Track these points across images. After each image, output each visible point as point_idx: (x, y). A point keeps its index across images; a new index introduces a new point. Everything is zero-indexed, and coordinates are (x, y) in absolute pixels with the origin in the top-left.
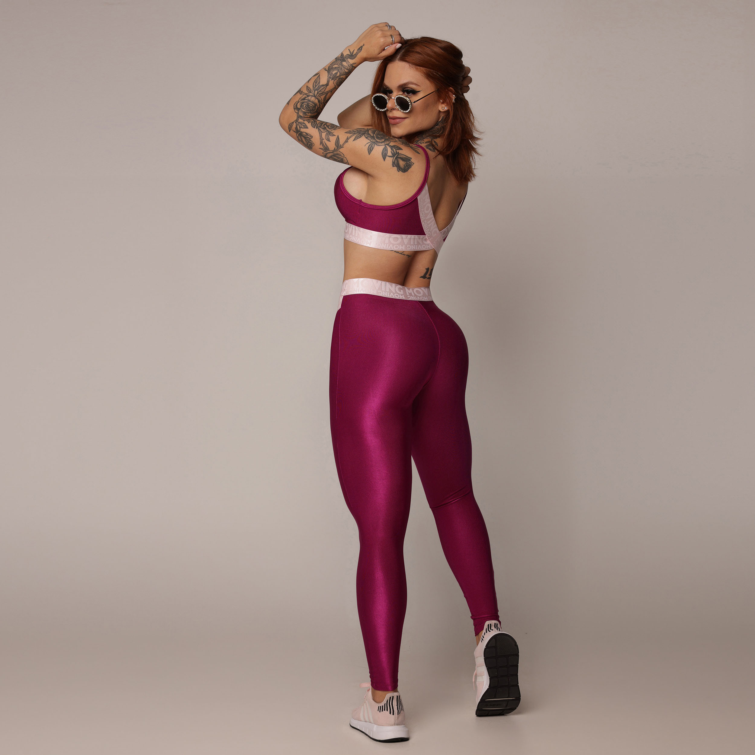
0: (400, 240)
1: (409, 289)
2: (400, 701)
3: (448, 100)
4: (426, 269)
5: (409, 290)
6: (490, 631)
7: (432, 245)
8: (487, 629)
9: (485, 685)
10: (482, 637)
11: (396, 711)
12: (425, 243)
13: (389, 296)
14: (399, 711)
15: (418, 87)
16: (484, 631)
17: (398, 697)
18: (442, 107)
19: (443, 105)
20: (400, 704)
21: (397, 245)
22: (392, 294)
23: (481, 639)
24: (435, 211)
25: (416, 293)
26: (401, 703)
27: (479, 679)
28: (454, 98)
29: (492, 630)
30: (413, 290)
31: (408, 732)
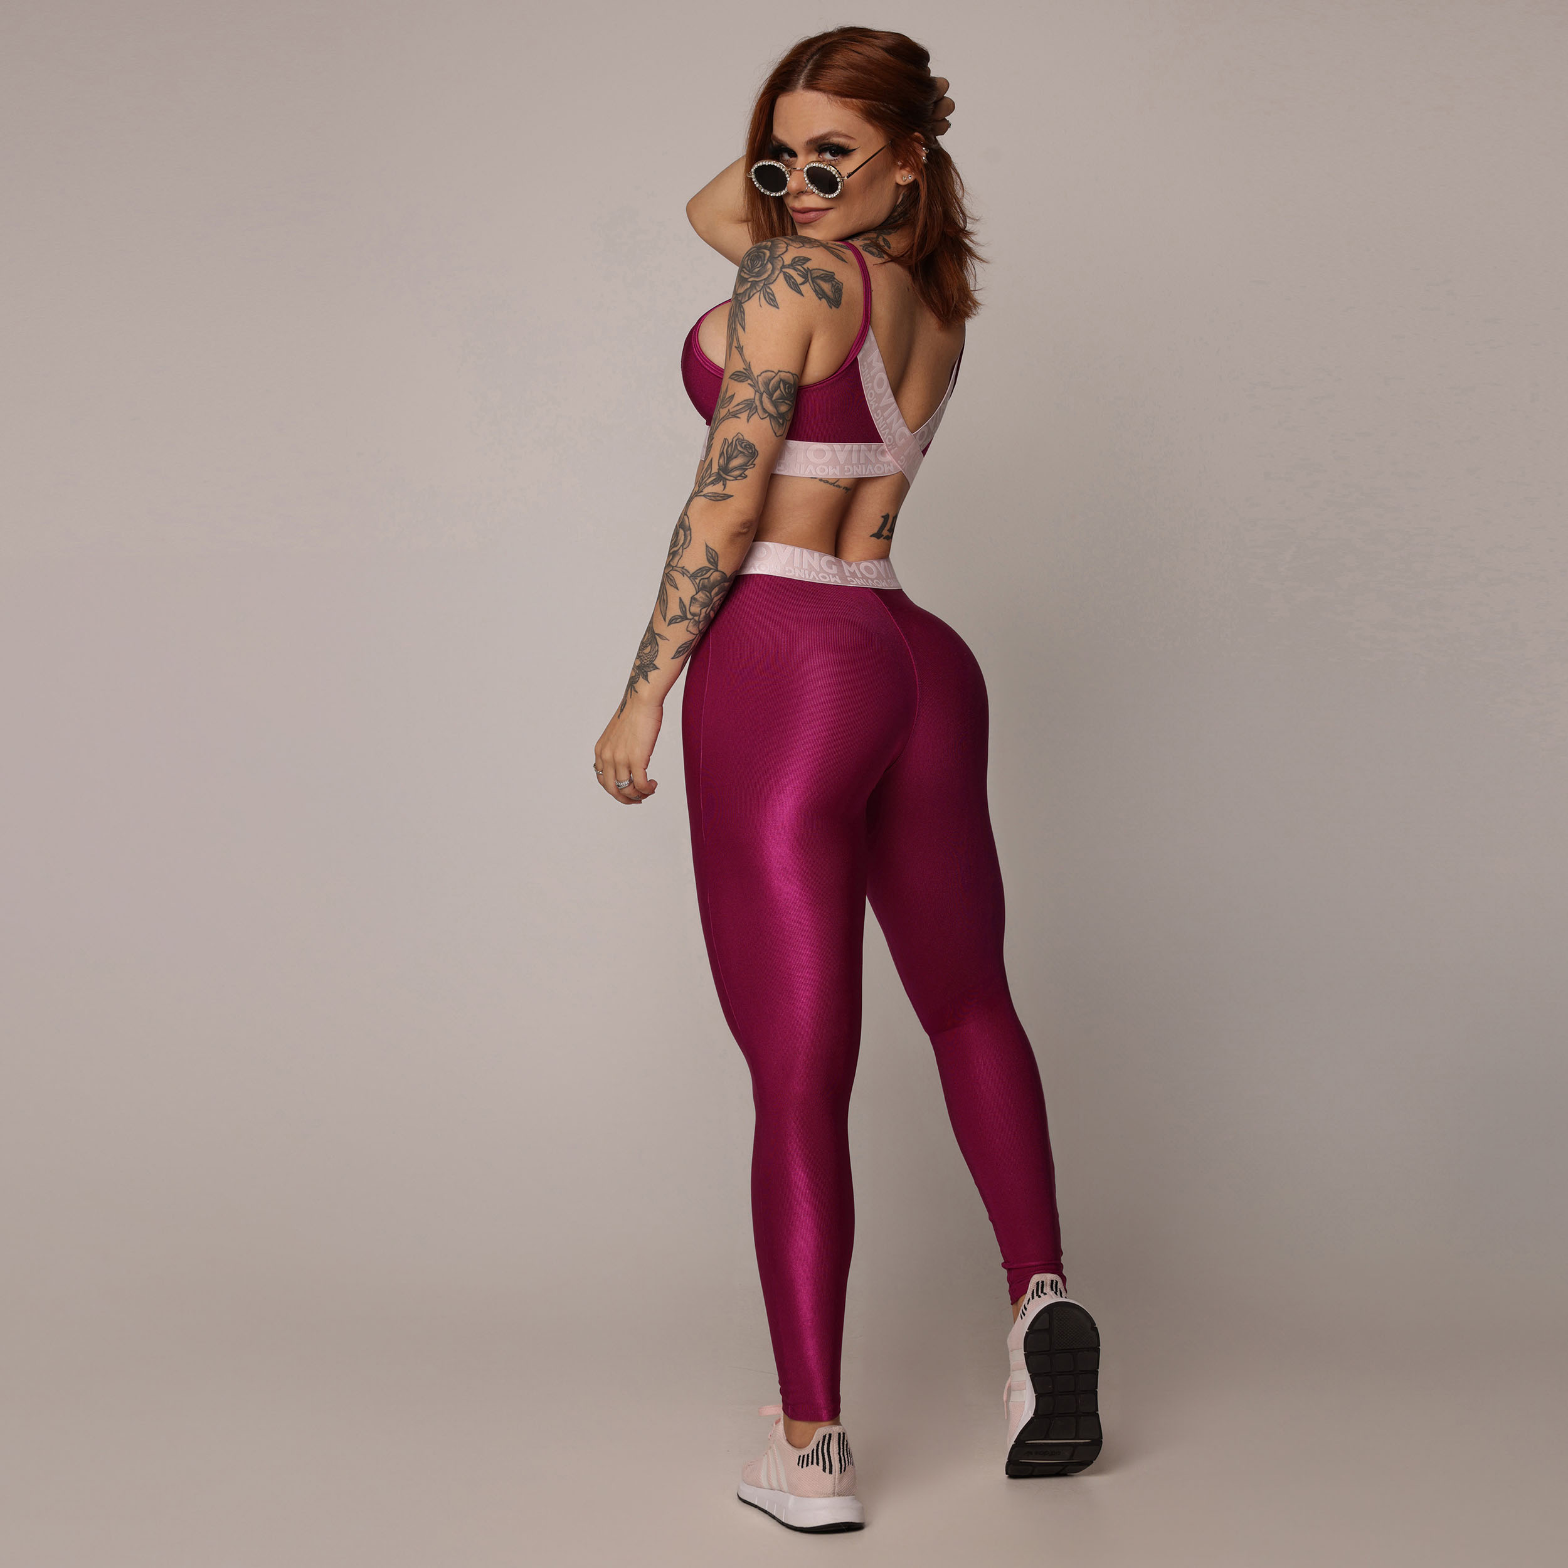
0: (829, 455)
1: (850, 564)
2: (845, 1443)
3: (912, 158)
4: (883, 517)
5: (850, 566)
6: (1040, 1297)
7: (897, 464)
8: (1035, 1291)
9: (1026, 1409)
10: (1023, 1307)
11: (837, 1466)
12: (882, 459)
13: (807, 577)
14: (843, 1466)
15: (851, 140)
16: (1029, 1295)
17: (842, 1436)
18: (902, 177)
19: (904, 172)
20: (845, 1451)
21: (823, 467)
22: (813, 573)
23: (1021, 1312)
24: (897, 389)
25: (864, 572)
26: (847, 1450)
27: (1015, 1397)
28: (925, 154)
29: (1045, 1294)
30: (858, 566)
31: (862, 1511)
